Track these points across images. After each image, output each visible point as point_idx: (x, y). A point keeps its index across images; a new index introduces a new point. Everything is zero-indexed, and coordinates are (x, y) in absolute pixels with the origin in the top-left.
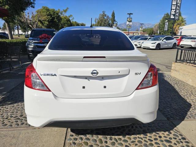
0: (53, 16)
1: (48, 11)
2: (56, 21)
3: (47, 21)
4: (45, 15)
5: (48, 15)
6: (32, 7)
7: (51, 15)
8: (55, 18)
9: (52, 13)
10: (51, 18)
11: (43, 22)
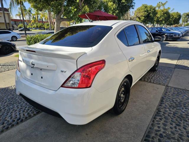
0: (149, 12)
1: (146, 8)
2: (151, 16)
3: (144, 16)
4: (143, 12)
5: (145, 11)
6: (132, 8)
7: (148, 11)
8: (151, 13)
9: (149, 9)
10: (147, 14)
11: (140, 17)
